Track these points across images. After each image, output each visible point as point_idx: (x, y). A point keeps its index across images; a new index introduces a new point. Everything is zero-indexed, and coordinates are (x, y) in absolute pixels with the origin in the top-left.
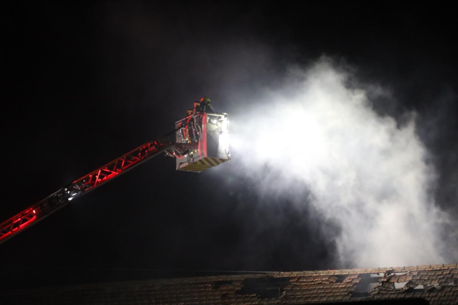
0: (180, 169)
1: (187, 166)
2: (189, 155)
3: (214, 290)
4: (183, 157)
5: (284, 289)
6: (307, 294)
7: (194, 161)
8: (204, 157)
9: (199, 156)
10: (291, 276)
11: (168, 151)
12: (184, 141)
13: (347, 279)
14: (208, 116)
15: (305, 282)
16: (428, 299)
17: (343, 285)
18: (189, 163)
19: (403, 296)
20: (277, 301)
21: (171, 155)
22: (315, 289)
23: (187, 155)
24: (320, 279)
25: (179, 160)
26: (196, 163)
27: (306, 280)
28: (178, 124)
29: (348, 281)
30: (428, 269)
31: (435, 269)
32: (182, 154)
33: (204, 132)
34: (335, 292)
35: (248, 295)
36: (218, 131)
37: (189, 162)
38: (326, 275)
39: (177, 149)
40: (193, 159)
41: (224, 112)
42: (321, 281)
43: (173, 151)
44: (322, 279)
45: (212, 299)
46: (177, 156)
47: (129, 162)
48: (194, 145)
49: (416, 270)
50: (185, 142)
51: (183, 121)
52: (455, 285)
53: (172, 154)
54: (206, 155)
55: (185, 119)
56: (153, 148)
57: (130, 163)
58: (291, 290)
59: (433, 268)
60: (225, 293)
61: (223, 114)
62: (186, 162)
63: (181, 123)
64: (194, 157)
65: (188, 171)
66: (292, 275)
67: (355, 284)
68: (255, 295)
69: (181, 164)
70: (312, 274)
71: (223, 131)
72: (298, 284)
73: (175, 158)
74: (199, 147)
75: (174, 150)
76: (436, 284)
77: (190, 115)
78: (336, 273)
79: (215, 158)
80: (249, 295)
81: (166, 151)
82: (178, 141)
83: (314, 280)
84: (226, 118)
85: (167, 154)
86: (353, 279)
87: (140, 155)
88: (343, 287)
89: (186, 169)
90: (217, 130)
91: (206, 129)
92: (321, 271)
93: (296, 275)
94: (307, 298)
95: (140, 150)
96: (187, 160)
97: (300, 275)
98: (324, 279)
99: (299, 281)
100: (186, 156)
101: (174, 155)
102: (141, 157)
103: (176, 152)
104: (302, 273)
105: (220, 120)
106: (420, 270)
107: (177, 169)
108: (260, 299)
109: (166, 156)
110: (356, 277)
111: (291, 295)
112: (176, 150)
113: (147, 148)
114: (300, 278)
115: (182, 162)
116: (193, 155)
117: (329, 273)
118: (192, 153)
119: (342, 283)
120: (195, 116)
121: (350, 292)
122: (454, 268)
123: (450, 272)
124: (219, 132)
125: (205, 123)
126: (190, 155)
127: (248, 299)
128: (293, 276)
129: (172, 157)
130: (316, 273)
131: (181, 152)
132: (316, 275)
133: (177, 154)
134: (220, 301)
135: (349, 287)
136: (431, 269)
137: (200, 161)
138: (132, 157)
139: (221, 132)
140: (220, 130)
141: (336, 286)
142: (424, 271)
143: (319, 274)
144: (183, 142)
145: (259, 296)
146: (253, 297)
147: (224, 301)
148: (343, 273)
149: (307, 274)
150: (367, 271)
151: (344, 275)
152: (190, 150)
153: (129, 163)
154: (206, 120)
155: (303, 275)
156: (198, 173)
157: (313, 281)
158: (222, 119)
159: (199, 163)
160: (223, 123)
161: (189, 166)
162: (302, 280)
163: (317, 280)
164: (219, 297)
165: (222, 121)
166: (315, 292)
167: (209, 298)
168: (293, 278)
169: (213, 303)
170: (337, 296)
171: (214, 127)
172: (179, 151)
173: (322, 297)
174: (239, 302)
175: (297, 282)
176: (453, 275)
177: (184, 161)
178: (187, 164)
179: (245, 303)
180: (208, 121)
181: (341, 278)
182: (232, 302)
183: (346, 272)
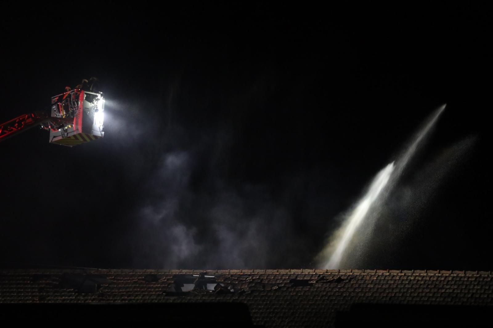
0: (53, 142)
1: (61, 139)
2: (63, 129)
3: (32, 282)
4: (57, 131)
5: (101, 285)
6: (123, 292)
7: (68, 136)
8: (79, 132)
9: (74, 131)
11: (44, 124)
12: (59, 115)
13: (162, 279)
14: (86, 93)
15: (122, 280)
17: (158, 284)
18: (63, 137)
19: (213, 298)
20: (93, 297)
21: (46, 128)
22: (131, 287)
23: (62, 129)
24: (136, 278)
25: (53, 133)
26: (69, 137)
27: (123, 278)
28: (54, 99)
29: (163, 281)
30: (239, 274)
31: (246, 273)
32: (56, 128)
33: (80, 108)
34: (151, 291)
35: (65, 290)
36: (94, 109)
37: (63, 136)
38: (142, 274)
39: (53, 123)
40: (67, 133)
41: (101, 92)
42: (137, 280)
43: (49, 125)
44: (138, 278)
45: (30, 291)
46: (51, 130)
47: (5, 131)
48: (69, 119)
49: (228, 273)
50: (60, 117)
51: (60, 97)
52: (263, 290)
53: (48, 127)
54: (80, 131)
55: (62, 94)
56: (30, 120)
57: (7, 133)
58: (107, 286)
59: (244, 273)
60: (43, 286)
61: (99, 93)
62: (60, 136)
63: (57, 98)
64: (68, 132)
65: (61, 144)
67: (170, 284)
68: (72, 290)
69: (54, 137)
70: (129, 273)
71: (99, 109)
72: (115, 281)
73: (48, 132)
74: (74, 122)
75: (50, 123)
76: (246, 287)
77: (68, 92)
78: (152, 272)
79: (89, 134)
80: (66, 290)
81: (41, 124)
82: (53, 115)
83: (131, 278)
84: (102, 97)
85: (42, 127)
86: (168, 280)
87: (17, 126)
88: (158, 287)
89: (59, 143)
90: (94, 107)
91: (83, 105)
92: (138, 270)
94: (122, 296)
95: (17, 121)
96: (61, 134)
97: (117, 273)
98: (140, 278)
99: (116, 278)
100: (60, 130)
101: (49, 128)
102: (18, 128)
103: (51, 125)
104: (120, 270)
105: (96, 98)
107: (50, 141)
108: (77, 294)
109: (41, 128)
110: (172, 277)
111: (108, 292)
112: (52, 123)
113: (23, 120)
114: (117, 275)
115: (55, 135)
116: (68, 130)
117: (145, 272)
118: (66, 128)
119: (158, 282)
120: (72, 93)
121: (165, 292)
122: (263, 273)
123: (259, 277)
124: (94, 111)
125: (82, 100)
126: (65, 129)
127: (66, 293)
128: (110, 273)
129: (47, 130)
130: (133, 272)
131: (57, 126)
132: (133, 274)
133: (52, 127)
134: (38, 294)
135: (164, 287)
136: (242, 274)
137: (74, 136)
138: (9, 127)
139: (97, 110)
140: (95, 108)
141: (152, 286)
142: (235, 275)
143: (136, 272)
144: (58, 117)
145: (76, 290)
146: (70, 292)
147: (42, 294)
148: (159, 273)
149: (124, 272)
151: (160, 275)
152: (65, 125)
153: (5, 133)
154: (83, 97)
155: (120, 273)
156: (70, 147)
157: (129, 280)
158: (98, 98)
159: (73, 138)
160: (99, 102)
161: (63, 140)
162: (119, 278)
163: (133, 278)
164: (37, 290)
165: (98, 100)
166: (131, 290)
167: (27, 290)
168: (110, 275)
169: (30, 296)
170: (152, 295)
171: (90, 105)
172: (55, 124)
173: (137, 296)
174: (56, 296)
175: (114, 279)
176: (262, 280)
177: (58, 135)
178: (60, 138)
179: (62, 297)
180: (85, 98)
181: (156, 278)
182: (49, 296)
183: (162, 272)
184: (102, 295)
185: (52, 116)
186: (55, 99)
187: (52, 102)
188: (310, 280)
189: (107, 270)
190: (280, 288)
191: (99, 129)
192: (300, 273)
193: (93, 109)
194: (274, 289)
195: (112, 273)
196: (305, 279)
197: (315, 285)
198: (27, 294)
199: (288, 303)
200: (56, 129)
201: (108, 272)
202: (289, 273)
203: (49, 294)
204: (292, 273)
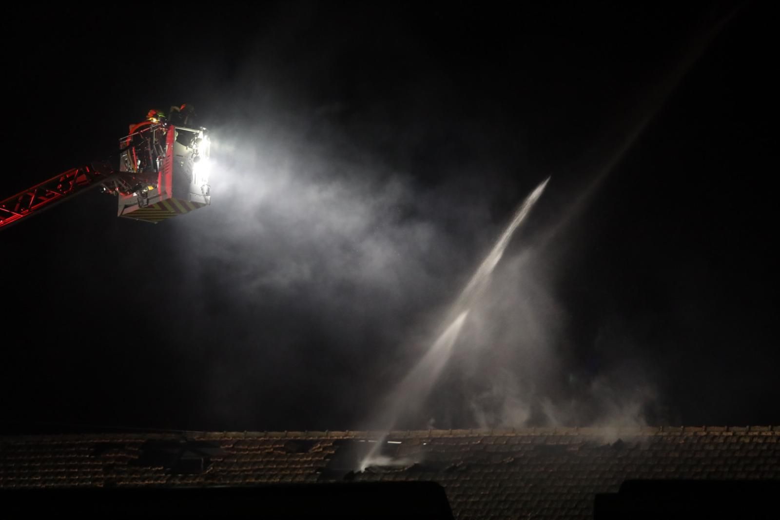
0: (125, 215)
1: (137, 211)
2: (141, 193)
3: (92, 457)
4: (131, 195)
5: (211, 460)
6: (247, 471)
7: (149, 204)
8: (167, 198)
9: (158, 196)
10: (223, 439)
11: (107, 185)
13: (314, 448)
14: (177, 130)
15: (247, 450)
16: (445, 486)
17: (307, 457)
18: (140, 206)
19: (403, 479)
20: (197, 480)
21: (110, 192)
22: (262, 462)
23: (138, 193)
24: (271, 446)
25: (123, 200)
26: (151, 206)
27: (248, 446)
29: (316, 450)
30: (446, 436)
31: (459, 436)
32: (129, 191)
33: (168, 156)
34: (295, 469)
35: (149, 468)
36: (192, 157)
37: (141, 204)
38: (280, 440)
39: (123, 182)
40: (148, 200)
42: (272, 450)
43: (116, 185)
44: (274, 446)
45: (90, 472)
46: (120, 194)
47: (42, 198)
49: (427, 436)
53: (114, 189)
54: (169, 195)
55: (137, 133)
56: (84, 177)
58: (222, 462)
59: (455, 435)
60: (112, 463)
61: (200, 130)
62: (135, 204)
64: (148, 197)
65: (136, 219)
66: (225, 437)
67: (329, 456)
68: (162, 468)
69: (126, 207)
70: (258, 437)
71: (200, 157)
72: (235, 452)
73: (115, 199)
74: (159, 180)
75: (117, 182)
76: (458, 462)
78: (298, 437)
79: (185, 201)
80: (151, 468)
81: (103, 185)
82: (123, 169)
83: (261, 447)
84: (206, 136)
85: (105, 189)
86: (325, 449)
87: (61, 188)
88: (308, 461)
89: (134, 217)
90: (191, 154)
91: (173, 150)
92: (274, 433)
93: (231, 438)
94: (247, 477)
95: (61, 180)
96: (137, 202)
97: (238, 439)
98: (277, 446)
99: (236, 447)
100: (135, 194)
101: (116, 192)
102: (63, 191)
103: (120, 186)
104: (242, 434)
105: (196, 138)
106: (434, 436)
107: (119, 215)
108: (169, 475)
109: (102, 192)
110: (331, 444)
111: (221, 471)
112: (120, 182)
113: (71, 178)
114: (238, 442)
115: (127, 204)
116: (148, 194)
117: (286, 436)
118: (145, 190)
119: (307, 454)
121: (319, 469)
122: (488, 435)
123: (481, 441)
124: (193, 159)
125: (172, 141)
126: (143, 193)
127: (150, 475)
128: (226, 439)
129: (113, 195)
130: (265, 436)
131: (129, 187)
132: (265, 439)
133: (121, 190)
134: (103, 476)
135: (317, 461)
136: (451, 436)
137: (160, 204)
138: (47, 191)
139: (196, 159)
140: (195, 156)
141: (297, 459)
142: (440, 438)
143: (271, 437)
145: (168, 469)
146: (157, 472)
147: (109, 476)
148: (310, 437)
149: (249, 437)
150: (349, 436)
151: (312, 440)
152: (143, 186)
153: (42, 201)
154: (173, 136)
155: (244, 438)
157: (259, 449)
158: (199, 137)
159: (158, 207)
160: (201, 144)
161: (139, 212)
162: (241, 447)
163: (266, 447)
164: (101, 470)
165: (198, 140)
166: (262, 467)
167: (84, 470)
168: (227, 442)
169: (90, 480)
170: (297, 475)
171: (185, 150)
172: (126, 185)
173: (271, 476)
174: (134, 479)
175: (233, 449)
176: (486, 446)
177: (132, 203)
178: (136, 208)
179: (143, 481)
180: (176, 139)
181: (305, 446)
182: (121, 480)
183: (314, 435)
184: (212, 476)
185: (121, 170)
187: (121, 146)
188: (570, 445)
189: (222, 433)
190: (516, 460)
191: (201, 192)
192: (550, 434)
193: (190, 157)
194: (508, 462)
195: (228, 438)
196: (561, 443)
197: (578, 453)
198: (84, 477)
199: (531, 485)
200: (128, 193)
201: (222, 437)
202: (533, 434)
203: (122, 476)
204: (538, 434)
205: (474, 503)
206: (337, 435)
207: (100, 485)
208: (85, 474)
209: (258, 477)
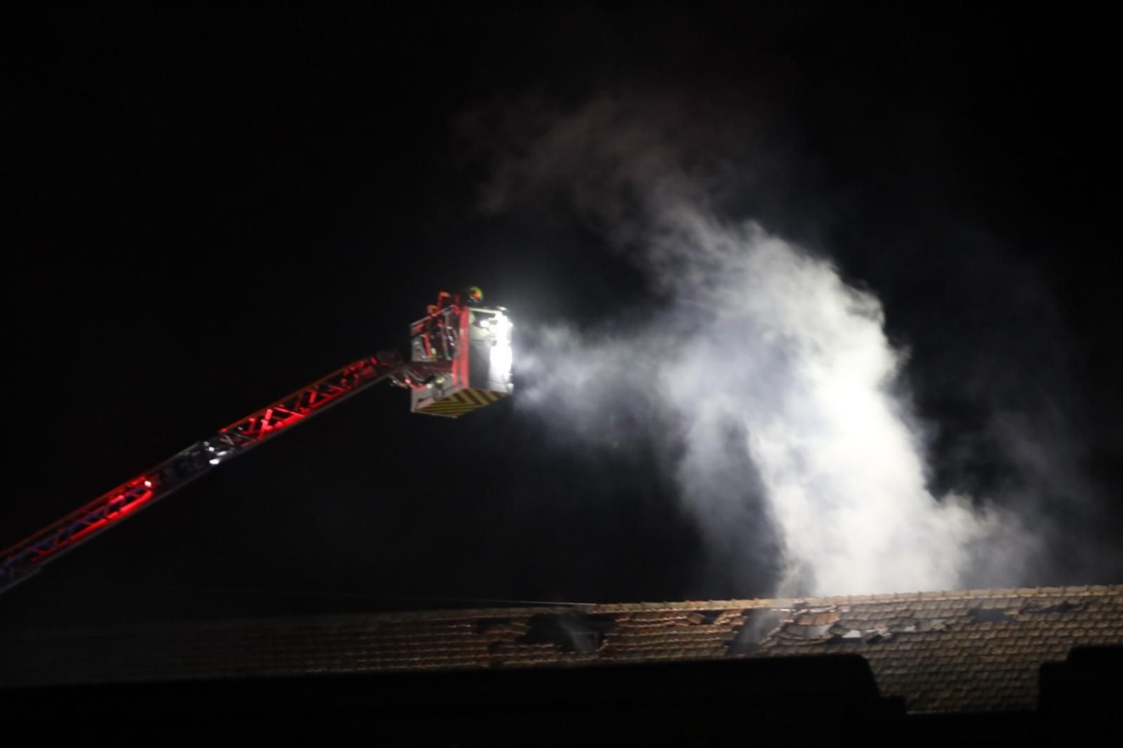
0: (419, 410)
1: (433, 404)
2: (435, 384)
3: (476, 634)
4: (424, 387)
5: (607, 635)
6: (646, 646)
7: (445, 396)
8: (464, 388)
9: (454, 387)
10: (618, 612)
11: (397, 376)
13: (721, 619)
15: (645, 623)
16: (868, 657)
17: (714, 629)
18: (435, 399)
19: (822, 650)
20: (592, 657)
21: (402, 385)
22: (662, 636)
23: (432, 384)
24: (671, 618)
25: (417, 393)
26: (447, 399)
27: (647, 619)
28: (415, 328)
29: (723, 622)
32: (422, 382)
34: (700, 643)
35: (538, 645)
37: (436, 397)
38: (682, 611)
39: (414, 373)
41: (502, 306)
42: (673, 622)
43: (406, 376)
44: (676, 618)
45: (473, 651)
46: (412, 386)
47: (325, 395)
48: (443, 365)
49: (846, 603)
51: (425, 322)
52: (916, 631)
53: (403, 381)
54: (466, 385)
56: (370, 370)
58: (618, 636)
60: (496, 640)
61: (497, 310)
62: (429, 397)
63: (421, 326)
64: (444, 388)
65: (433, 414)
66: (620, 609)
67: (737, 628)
68: (552, 645)
69: (421, 400)
70: (657, 609)
71: (498, 341)
72: (632, 626)
73: (407, 392)
74: (454, 369)
75: (408, 374)
76: (882, 630)
78: (702, 607)
79: (484, 390)
80: (540, 645)
81: (392, 377)
82: (415, 358)
83: (661, 620)
85: (394, 382)
86: (732, 619)
87: (345, 383)
88: (714, 634)
89: (429, 411)
90: (488, 338)
91: (468, 335)
92: (674, 604)
93: (627, 611)
94: (647, 652)
95: (345, 374)
96: (430, 394)
97: (635, 611)
98: (679, 618)
99: (633, 620)
100: (429, 386)
101: (407, 384)
102: (347, 386)
103: (411, 378)
104: (638, 605)
105: (493, 319)
106: (854, 603)
107: (412, 410)
108: (560, 653)
109: (392, 385)
110: (738, 614)
111: (618, 647)
112: (411, 373)
113: (357, 371)
114: (635, 615)
115: (422, 397)
116: (443, 385)
117: (688, 607)
118: (441, 381)
119: (713, 626)
121: (727, 643)
123: (907, 607)
124: (490, 343)
125: (466, 325)
126: (438, 384)
127: (540, 653)
128: (621, 611)
129: (404, 387)
130: (665, 607)
131: (421, 378)
132: (665, 610)
133: (413, 382)
134: (487, 655)
135: (725, 633)
136: (874, 602)
137: (456, 395)
138: (330, 387)
139: (494, 343)
140: (492, 340)
141: (702, 632)
142: (862, 605)
143: (671, 608)
144: (424, 361)
145: (559, 646)
146: (549, 649)
147: (494, 655)
148: (714, 607)
149: (648, 609)
150: (759, 605)
151: (717, 610)
152: (436, 375)
153: (324, 398)
154: (468, 319)
155: (641, 611)
156: (452, 419)
157: (659, 622)
158: (496, 318)
159: (455, 400)
160: (498, 325)
161: (436, 406)
162: (638, 620)
163: (666, 619)
164: (485, 648)
166: (662, 641)
167: (467, 649)
168: (622, 615)
169: (474, 659)
170: (702, 649)
171: (481, 333)
172: (418, 376)
173: (674, 651)
174: (522, 658)
175: (630, 622)
176: (914, 612)
177: (427, 396)
178: (432, 401)
179: (532, 660)
180: (471, 322)
181: (710, 616)
182: (508, 658)
183: (719, 605)
184: (608, 652)
185: (413, 360)
186: (417, 326)
187: (412, 332)
188: (1009, 609)
189: (616, 605)
190: (948, 627)
191: (502, 379)
192: (986, 597)
193: (487, 342)
195: (623, 610)
196: (999, 607)
197: (1017, 617)
199: (965, 654)
200: (422, 385)
201: (616, 610)
202: (966, 597)
203: (509, 655)
204: (972, 597)
205: (902, 675)
206: (745, 604)
207: (485, 665)
208: (469, 653)
209: (660, 652)
